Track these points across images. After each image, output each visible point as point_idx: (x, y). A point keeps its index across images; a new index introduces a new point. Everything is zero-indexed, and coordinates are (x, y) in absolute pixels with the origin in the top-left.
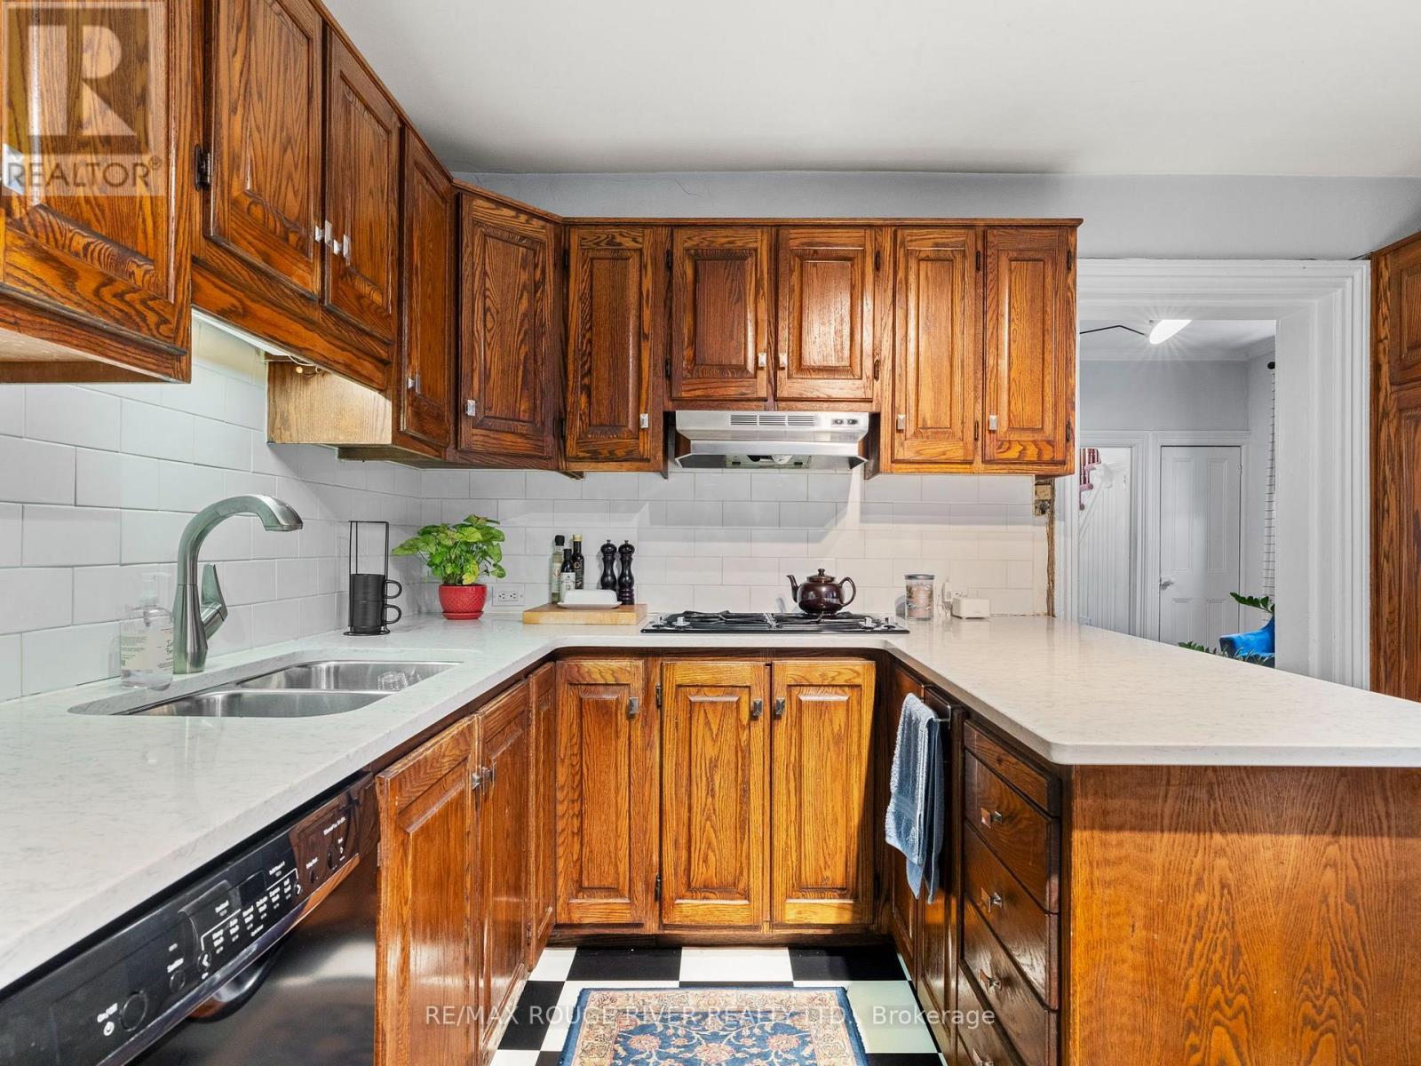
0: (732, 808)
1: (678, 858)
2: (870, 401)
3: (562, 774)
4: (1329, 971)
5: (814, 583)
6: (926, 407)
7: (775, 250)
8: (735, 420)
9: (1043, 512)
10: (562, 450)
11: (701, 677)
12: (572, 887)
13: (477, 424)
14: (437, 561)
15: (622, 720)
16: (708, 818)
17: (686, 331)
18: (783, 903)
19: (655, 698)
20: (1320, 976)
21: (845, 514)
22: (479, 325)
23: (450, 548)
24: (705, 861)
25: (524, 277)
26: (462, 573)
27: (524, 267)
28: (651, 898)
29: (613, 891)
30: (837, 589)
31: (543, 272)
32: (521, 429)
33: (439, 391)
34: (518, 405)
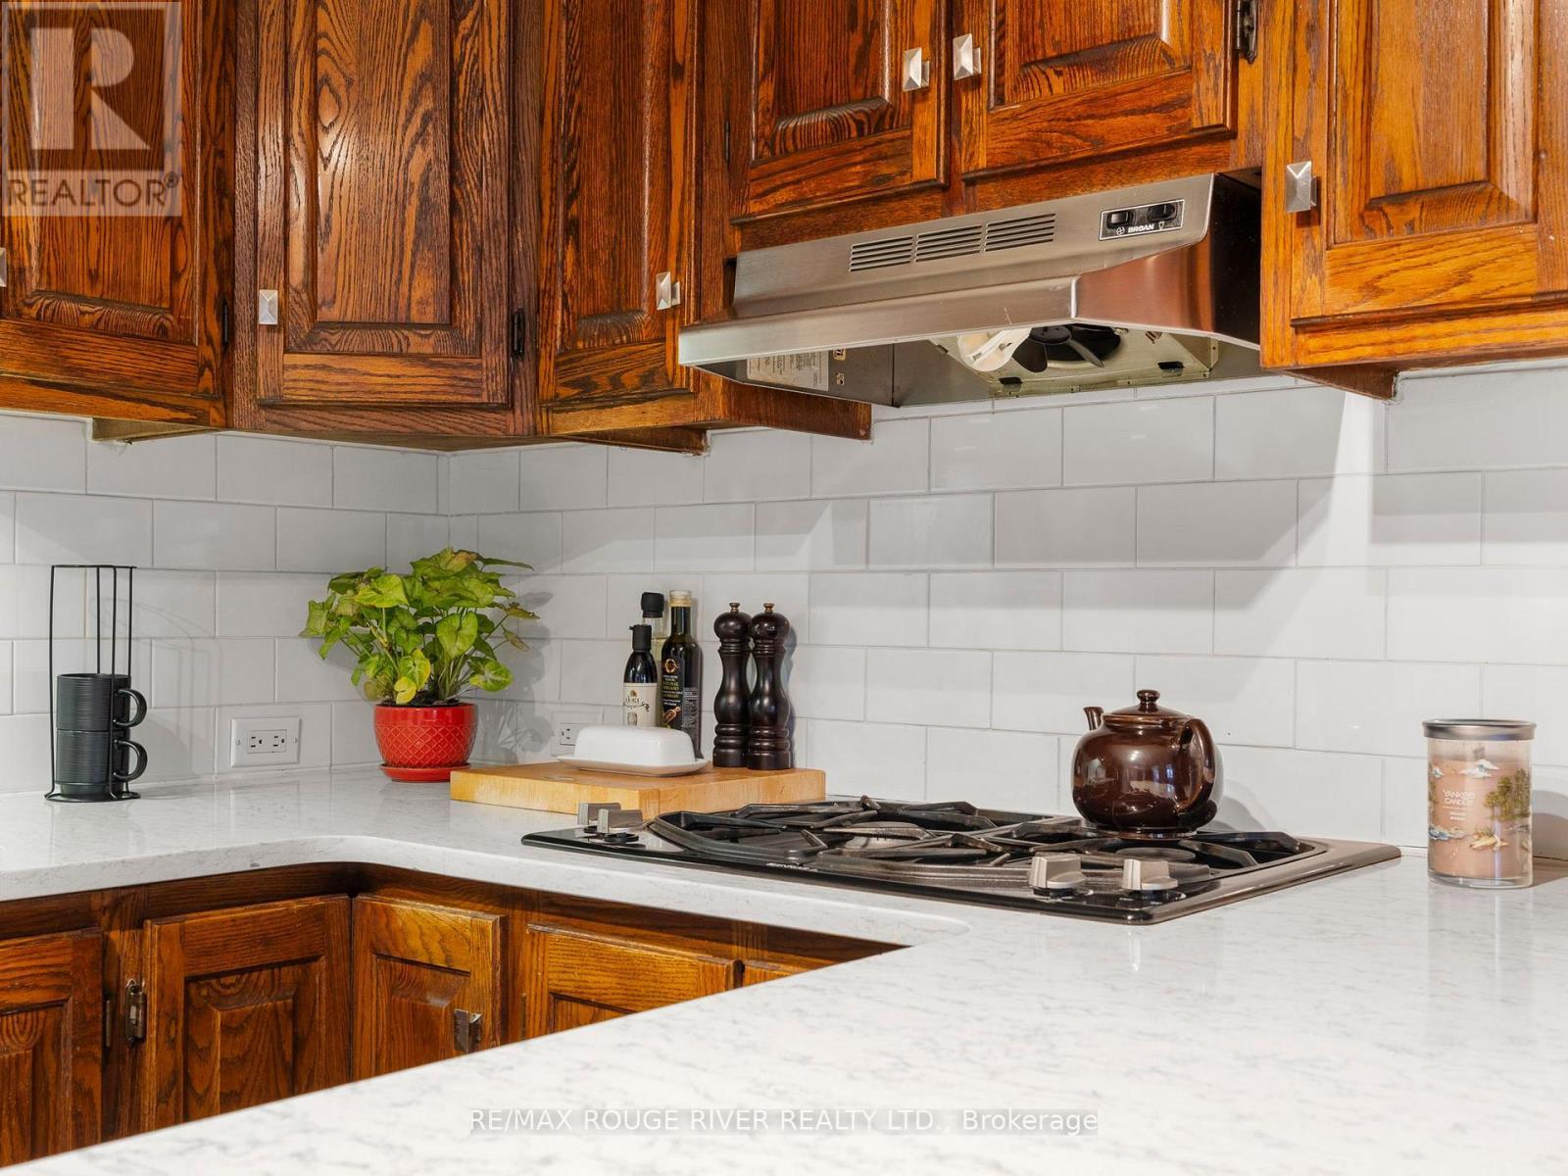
8: (863, 257)
13: (288, 342)
32: (418, 344)
33: (146, 278)
34: (404, 289)
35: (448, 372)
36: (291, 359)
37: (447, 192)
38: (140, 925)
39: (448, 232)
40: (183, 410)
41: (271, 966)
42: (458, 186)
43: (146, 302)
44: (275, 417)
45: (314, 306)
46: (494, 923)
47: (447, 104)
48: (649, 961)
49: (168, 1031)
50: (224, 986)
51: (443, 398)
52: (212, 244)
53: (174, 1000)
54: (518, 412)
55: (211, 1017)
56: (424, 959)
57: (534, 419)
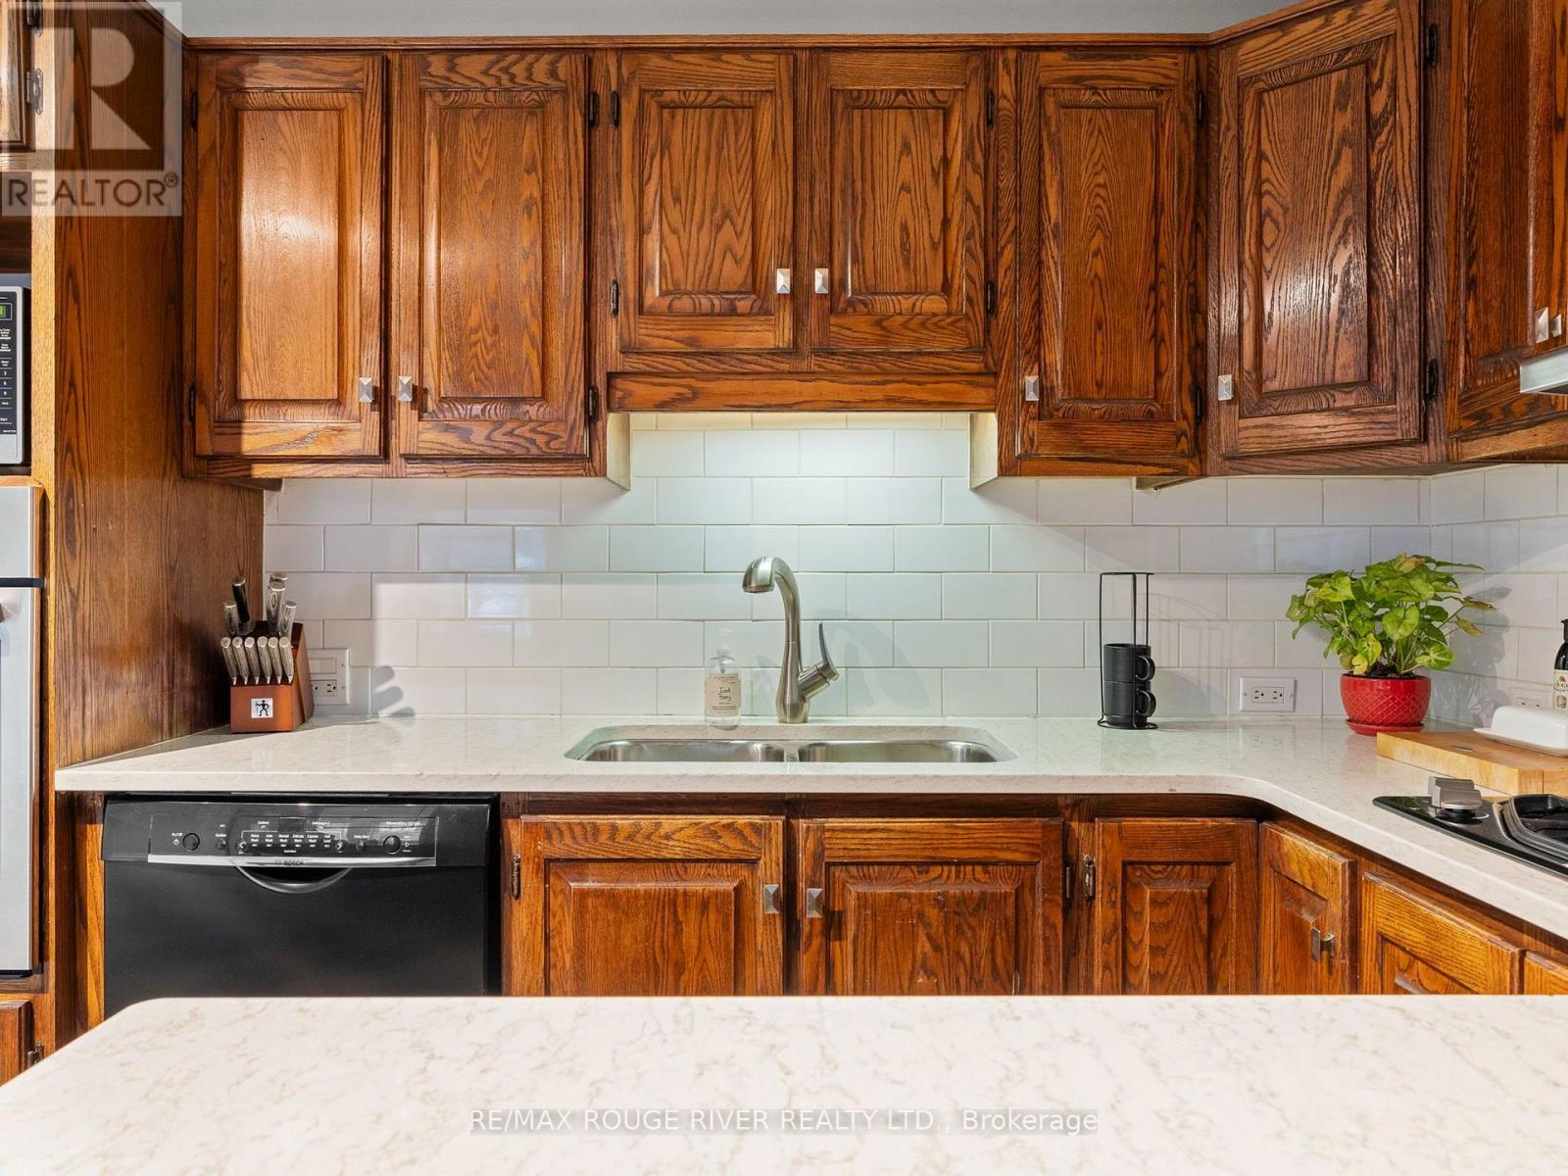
13: (1250, 411)
25: (1344, 123)
32: (1342, 400)
33: (1136, 380)
34: (1330, 357)
35: (1367, 419)
36: (1243, 423)
37: (1365, 277)
38: (1092, 821)
39: (1366, 308)
40: (1168, 466)
41: (1192, 864)
42: (1376, 270)
43: (1137, 396)
44: (1235, 466)
45: (1260, 382)
46: (1344, 865)
47: (1365, 208)
48: (1449, 929)
49: (1110, 895)
50: (1153, 871)
51: (1363, 439)
52: (1186, 349)
53: (1115, 876)
54: (1432, 444)
55: (1143, 891)
56: (1299, 881)
57: (1447, 448)
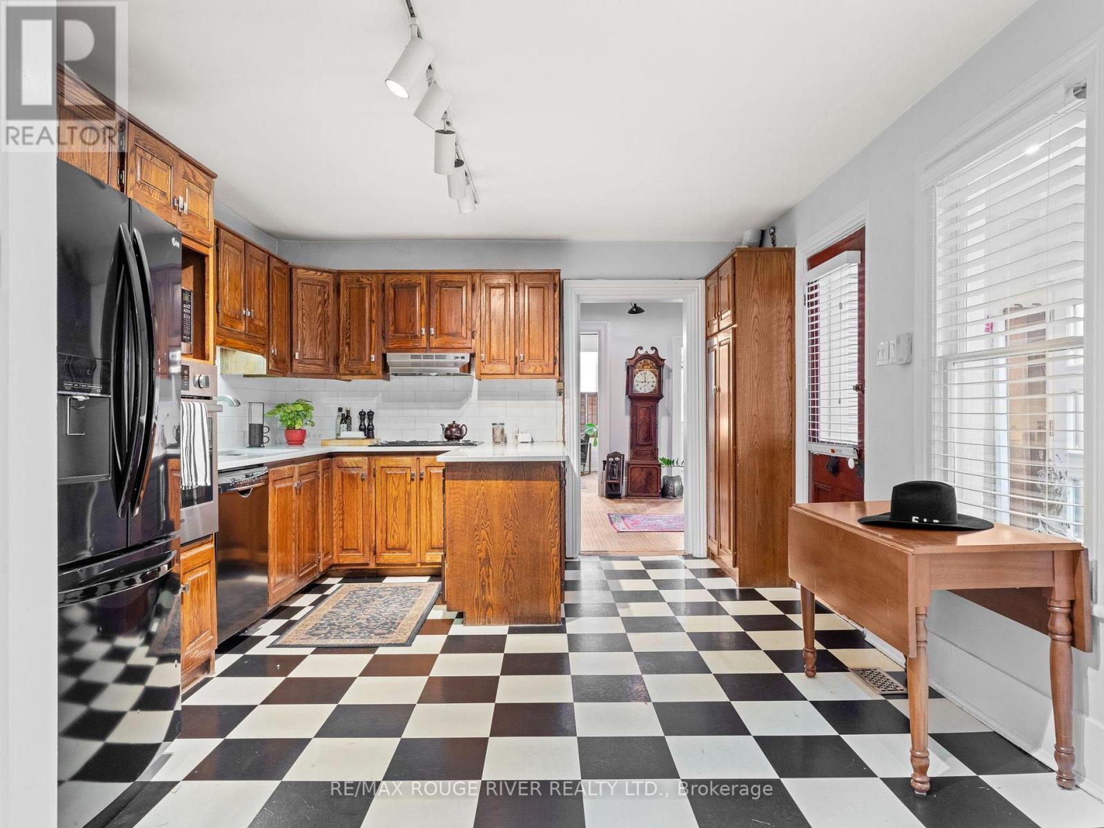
0: (404, 516)
1: (382, 537)
2: (471, 348)
3: (335, 503)
4: (510, 515)
5: (451, 426)
6: (494, 350)
7: (429, 283)
8: (413, 357)
9: (560, 395)
10: (338, 370)
11: (391, 464)
12: (339, 549)
13: (300, 362)
14: (284, 419)
15: (359, 481)
16: (394, 520)
17: (391, 319)
18: (425, 554)
19: (372, 472)
20: (508, 516)
21: (471, 396)
22: (300, 321)
23: (289, 414)
24: (393, 537)
25: (320, 298)
26: (295, 424)
27: (319, 294)
28: (372, 553)
29: (356, 550)
30: (460, 430)
31: (328, 295)
34: (317, 353)
35: (324, 368)
45: (303, 355)
